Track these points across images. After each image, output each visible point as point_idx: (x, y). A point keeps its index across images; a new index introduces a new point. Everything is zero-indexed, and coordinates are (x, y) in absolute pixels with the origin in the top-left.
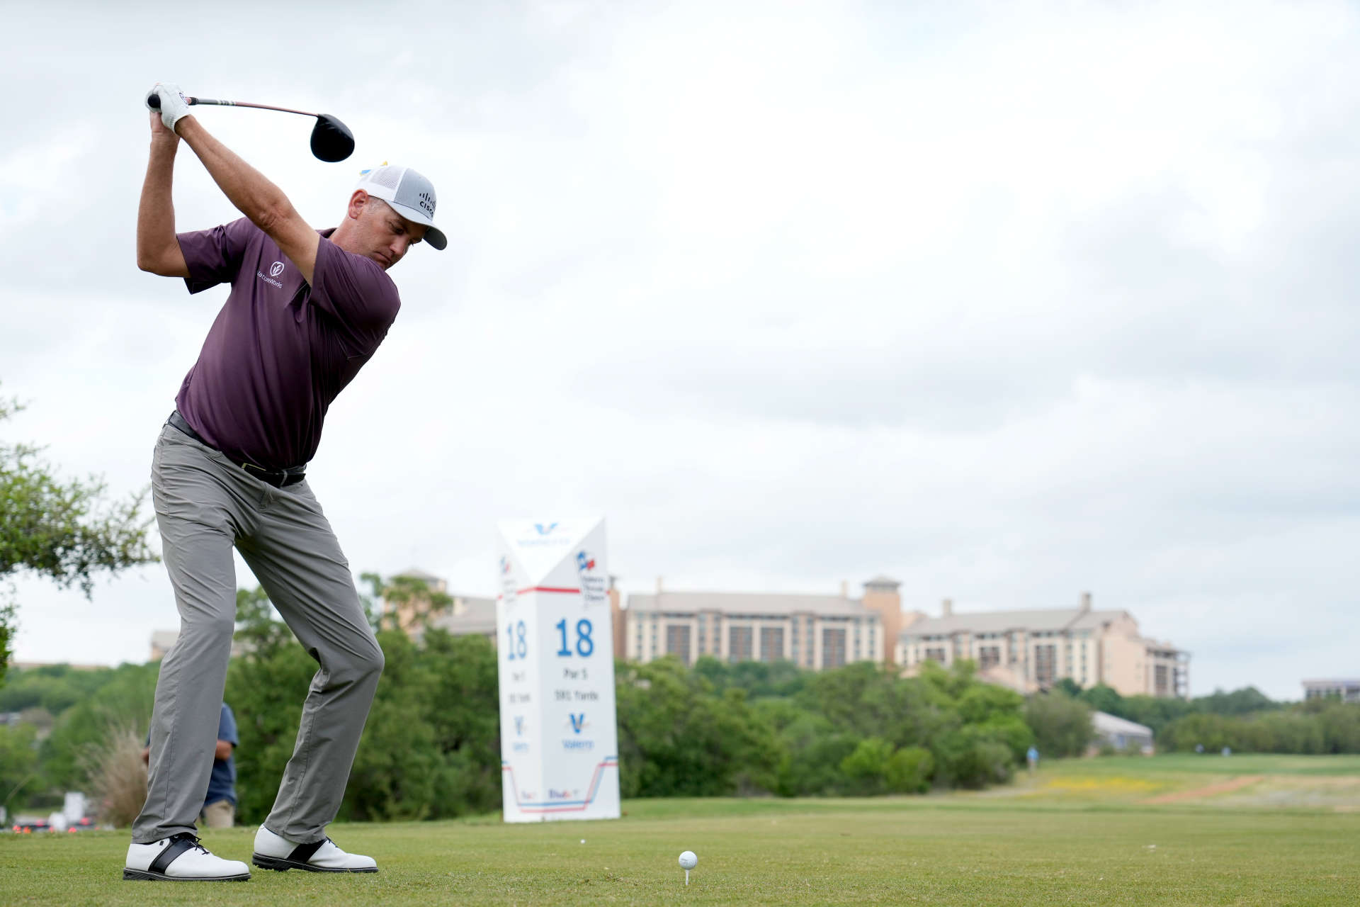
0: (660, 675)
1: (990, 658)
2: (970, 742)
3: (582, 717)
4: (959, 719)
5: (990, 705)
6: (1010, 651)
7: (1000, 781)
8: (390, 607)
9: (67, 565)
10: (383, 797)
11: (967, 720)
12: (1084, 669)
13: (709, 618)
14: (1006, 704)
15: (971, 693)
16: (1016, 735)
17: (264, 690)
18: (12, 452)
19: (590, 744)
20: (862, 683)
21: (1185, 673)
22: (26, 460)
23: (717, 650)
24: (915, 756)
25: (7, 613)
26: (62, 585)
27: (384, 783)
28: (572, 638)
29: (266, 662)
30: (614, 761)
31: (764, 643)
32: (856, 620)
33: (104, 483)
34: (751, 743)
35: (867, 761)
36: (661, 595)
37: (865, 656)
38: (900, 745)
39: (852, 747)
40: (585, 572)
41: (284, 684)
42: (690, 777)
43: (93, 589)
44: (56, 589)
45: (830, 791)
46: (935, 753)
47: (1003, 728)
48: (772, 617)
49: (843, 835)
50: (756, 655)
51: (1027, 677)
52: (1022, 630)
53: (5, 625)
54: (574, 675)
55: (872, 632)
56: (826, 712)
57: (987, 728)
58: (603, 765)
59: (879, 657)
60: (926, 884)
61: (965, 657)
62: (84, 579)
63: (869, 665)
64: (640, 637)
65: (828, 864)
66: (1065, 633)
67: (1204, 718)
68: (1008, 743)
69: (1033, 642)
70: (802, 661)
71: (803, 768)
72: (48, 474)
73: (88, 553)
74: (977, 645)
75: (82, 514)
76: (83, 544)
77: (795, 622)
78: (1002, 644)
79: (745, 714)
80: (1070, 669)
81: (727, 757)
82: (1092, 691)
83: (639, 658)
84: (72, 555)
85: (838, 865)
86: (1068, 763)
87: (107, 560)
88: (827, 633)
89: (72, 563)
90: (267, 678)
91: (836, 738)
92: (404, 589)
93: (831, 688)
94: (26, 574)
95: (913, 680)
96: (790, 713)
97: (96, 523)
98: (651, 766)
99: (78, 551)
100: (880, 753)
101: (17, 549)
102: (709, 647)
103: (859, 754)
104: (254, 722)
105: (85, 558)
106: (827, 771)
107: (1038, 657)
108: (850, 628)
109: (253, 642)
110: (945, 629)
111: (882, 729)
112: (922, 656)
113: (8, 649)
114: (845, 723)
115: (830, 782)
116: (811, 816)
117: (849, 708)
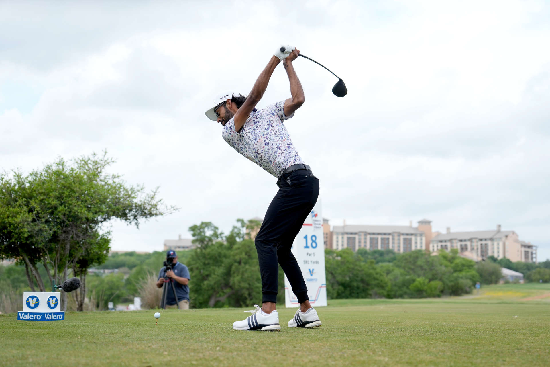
0: (345, 255)
1: (464, 248)
2: (456, 279)
3: (313, 270)
4: (452, 270)
5: (463, 265)
6: (471, 246)
7: (467, 293)
8: (248, 231)
9: (130, 216)
10: (246, 299)
11: (455, 271)
12: (498, 252)
13: (362, 234)
14: (469, 265)
15: (457, 261)
16: (473, 276)
17: (203, 261)
18: (111, 177)
19: (316, 280)
20: (417, 258)
21: (535, 254)
22: (115, 180)
23: (365, 246)
24: (437, 284)
25: (108, 234)
26: (128, 223)
27: (246, 293)
28: (309, 242)
29: (204, 251)
30: (325, 286)
31: (382, 243)
32: (415, 235)
33: (144, 187)
34: (377, 279)
35: (419, 286)
36: (344, 226)
37: (419, 248)
38: (430, 280)
39: (414, 281)
40: (314, 218)
41: (210, 259)
42: (355, 291)
43: (139, 225)
44: (126, 225)
45: (406, 296)
46: (444, 283)
47: (469, 274)
48: (385, 234)
49: (405, 312)
50: (379, 248)
51: (478, 255)
52: (475, 238)
53: (108, 238)
54: (310, 255)
55: (421, 239)
56: (404, 268)
57: (463, 274)
58: (321, 287)
59: (424, 248)
60: (429, 330)
61: (455, 248)
62: (136, 221)
63: (420, 251)
64: (337, 241)
65: (396, 322)
66: (491, 239)
67: (542, 270)
68: (471, 279)
69: (480, 243)
70: (396, 250)
71: (395, 288)
72: (123, 184)
73: (138, 212)
74: (459, 244)
75: (135, 198)
76: (136, 209)
77: (393, 236)
78: (468, 243)
79: (374, 269)
80: (493, 252)
81: (368, 284)
82: (501, 260)
83: (337, 249)
84: (132, 213)
85: (399, 323)
86: (493, 286)
87: (144, 214)
88: (405, 240)
89: (132, 216)
90: (204, 256)
91: (408, 277)
92: (252, 224)
93: (406, 259)
94: (115, 220)
95: (435, 256)
96: (391, 268)
97: (141, 201)
98: (341, 288)
99: (134, 211)
100: (424, 283)
101: (111, 211)
102: (362, 245)
103: (416, 283)
104: (200, 272)
105: (136, 214)
106: (405, 289)
107: (482, 248)
108: (413, 238)
109: (199, 244)
110: (448, 238)
111: (424, 274)
112: (439, 248)
113: (109, 246)
114: (411, 272)
115: (406, 293)
116: (396, 305)
117: (412, 267)
